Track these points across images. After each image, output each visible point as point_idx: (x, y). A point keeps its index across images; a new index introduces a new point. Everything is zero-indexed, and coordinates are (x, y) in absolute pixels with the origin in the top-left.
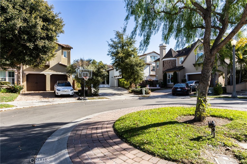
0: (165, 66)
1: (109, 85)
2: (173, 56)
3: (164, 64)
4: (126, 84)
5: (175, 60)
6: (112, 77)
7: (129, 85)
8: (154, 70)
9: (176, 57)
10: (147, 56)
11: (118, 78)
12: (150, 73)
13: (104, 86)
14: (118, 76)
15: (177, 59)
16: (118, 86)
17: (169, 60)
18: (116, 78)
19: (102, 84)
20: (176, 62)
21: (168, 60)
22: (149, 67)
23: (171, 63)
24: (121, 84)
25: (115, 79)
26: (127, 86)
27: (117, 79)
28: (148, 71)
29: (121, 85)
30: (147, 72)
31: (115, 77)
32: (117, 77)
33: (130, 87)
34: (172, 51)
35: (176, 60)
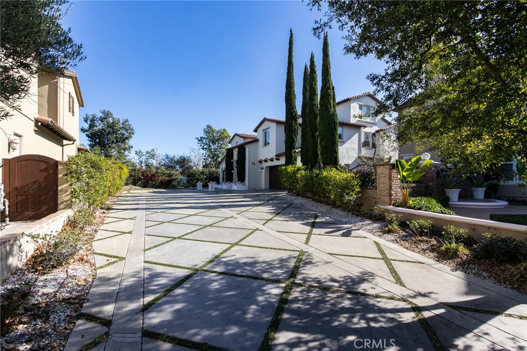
1: (243, 185)
4: (344, 187)
6: (254, 164)
8: (369, 145)
10: (352, 105)
11: (270, 164)
12: (360, 150)
13: (231, 187)
14: (272, 160)
16: (269, 188)
18: (265, 165)
19: (226, 182)
22: (357, 134)
25: (262, 169)
26: (347, 195)
27: (267, 167)
28: (356, 146)
30: (353, 149)
31: (261, 162)
32: (266, 161)
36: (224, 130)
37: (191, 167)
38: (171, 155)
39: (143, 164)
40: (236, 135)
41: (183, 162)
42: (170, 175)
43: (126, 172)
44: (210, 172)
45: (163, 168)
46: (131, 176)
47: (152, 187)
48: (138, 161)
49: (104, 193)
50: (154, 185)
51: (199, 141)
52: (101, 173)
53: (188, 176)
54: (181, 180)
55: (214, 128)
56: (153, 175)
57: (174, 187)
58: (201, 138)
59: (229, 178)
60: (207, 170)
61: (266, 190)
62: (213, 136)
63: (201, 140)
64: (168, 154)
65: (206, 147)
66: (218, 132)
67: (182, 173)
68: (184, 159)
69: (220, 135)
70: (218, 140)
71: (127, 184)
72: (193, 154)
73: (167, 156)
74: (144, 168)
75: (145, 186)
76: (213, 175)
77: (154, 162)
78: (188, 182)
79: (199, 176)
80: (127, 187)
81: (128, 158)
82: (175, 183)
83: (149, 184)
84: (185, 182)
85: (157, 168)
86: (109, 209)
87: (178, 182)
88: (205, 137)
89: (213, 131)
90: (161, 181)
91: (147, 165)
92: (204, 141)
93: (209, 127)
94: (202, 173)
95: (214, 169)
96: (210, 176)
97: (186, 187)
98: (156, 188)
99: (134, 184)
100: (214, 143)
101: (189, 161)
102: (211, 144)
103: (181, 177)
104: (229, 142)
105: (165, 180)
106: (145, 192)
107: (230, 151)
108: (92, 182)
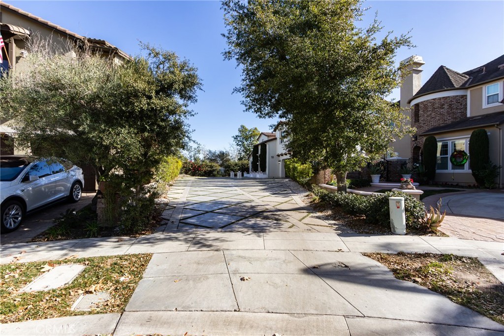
0: (421, 119)
1: (265, 174)
2: (453, 86)
3: (421, 112)
4: (302, 173)
5: (464, 97)
6: (273, 157)
7: (311, 174)
9: (467, 88)
11: (284, 157)
13: (256, 175)
15: (468, 93)
16: (284, 176)
17: (440, 99)
18: (281, 158)
19: (254, 172)
20: (466, 104)
21: (434, 99)
23: (446, 106)
24: (290, 171)
25: (279, 161)
26: (303, 178)
27: (283, 160)
29: (289, 174)
31: (278, 156)
32: (282, 155)
33: (315, 180)
34: (448, 74)
35: (466, 96)
36: (256, 129)
37: (229, 160)
38: (213, 150)
39: (192, 158)
40: (262, 133)
41: (222, 156)
42: (211, 167)
43: (180, 164)
44: (242, 164)
45: (208, 161)
46: (184, 167)
47: (199, 176)
48: (188, 156)
49: (170, 176)
50: (200, 174)
51: (235, 139)
52: (168, 165)
53: (226, 167)
54: (220, 170)
55: (247, 128)
56: (199, 167)
57: (214, 176)
58: (236, 136)
59: (255, 169)
60: (240, 162)
61: (282, 178)
62: (246, 134)
63: (236, 138)
64: (211, 150)
65: (240, 143)
66: (249, 131)
67: (221, 165)
68: (223, 153)
69: (251, 134)
70: (250, 137)
71: (181, 173)
72: (232, 148)
73: (210, 152)
74: (193, 161)
75: (193, 175)
76: (245, 166)
77: (201, 156)
78: (225, 172)
79: (234, 167)
80: (181, 175)
81: (182, 154)
82: (215, 173)
83: (196, 173)
84: (223, 172)
85: (203, 161)
86: (171, 185)
87: (217, 172)
88: (240, 135)
89: (246, 130)
90: (205, 171)
91: (195, 159)
92: (239, 139)
93: (242, 127)
94: (236, 165)
95: (246, 162)
96: (242, 167)
97: (223, 176)
98: (201, 176)
99: (186, 173)
100: (246, 140)
101: (227, 155)
102: (244, 141)
103: (220, 168)
104: (258, 139)
105: (207, 170)
106: (193, 178)
107: (256, 147)
108: (165, 170)
